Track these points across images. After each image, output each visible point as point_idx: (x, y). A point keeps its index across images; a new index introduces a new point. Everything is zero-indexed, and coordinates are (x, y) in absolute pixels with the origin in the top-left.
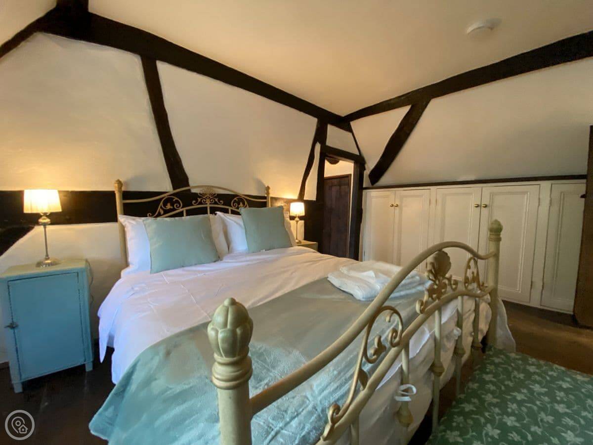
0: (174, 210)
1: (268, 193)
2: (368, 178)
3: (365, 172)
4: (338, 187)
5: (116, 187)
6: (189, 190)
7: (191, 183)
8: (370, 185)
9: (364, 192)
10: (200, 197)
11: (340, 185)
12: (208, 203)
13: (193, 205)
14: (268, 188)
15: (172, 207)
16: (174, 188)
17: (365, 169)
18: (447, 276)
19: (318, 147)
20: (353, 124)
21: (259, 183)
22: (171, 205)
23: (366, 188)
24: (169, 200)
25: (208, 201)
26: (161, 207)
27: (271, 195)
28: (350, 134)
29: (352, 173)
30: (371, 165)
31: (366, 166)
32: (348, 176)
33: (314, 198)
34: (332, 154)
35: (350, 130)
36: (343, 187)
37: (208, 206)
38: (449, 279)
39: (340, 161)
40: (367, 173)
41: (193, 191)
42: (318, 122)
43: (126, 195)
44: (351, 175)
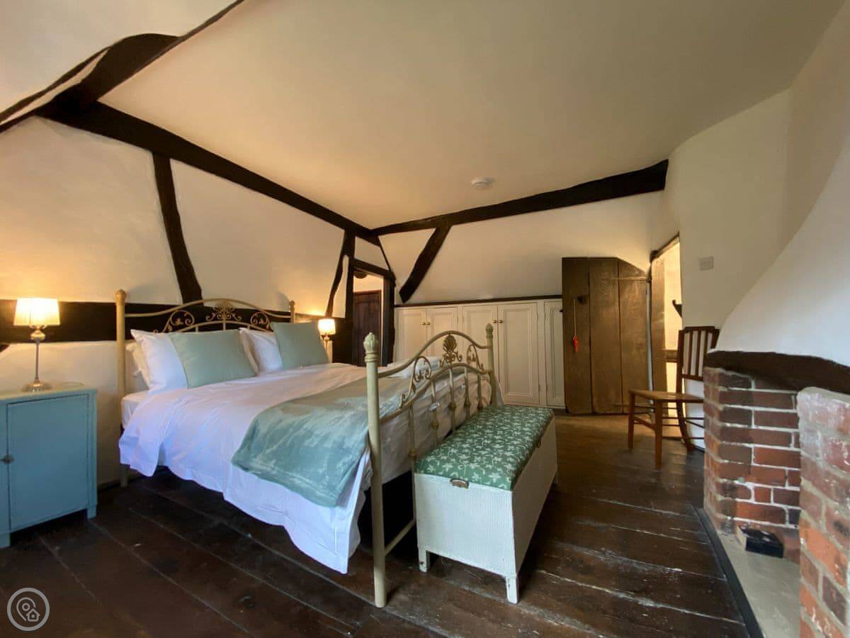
0: (185, 326)
1: (292, 309)
2: (399, 296)
3: (395, 289)
4: (367, 305)
5: (117, 299)
6: (202, 304)
7: (204, 295)
8: (401, 303)
9: (396, 310)
10: (215, 312)
11: (369, 302)
12: (224, 319)
13: (206, 321)
14: (292, 303)
15: (182, 323)
16: (185, 301)
17: (395, 285)
18: (455, 350)
19: (346, 260)
20: (382, 238)
21: (282, 297)
22: (181, 321)
23: (398, 306)
24: (180, 315)
25: (224, 317)
26: (170, 323)
27: (296, 311)
28: (379, 248)
29: (382, 290)
30: (401, 281)
31: (396, 282)
32: (378, 292)
33: (343, 316)
34: (359, 268)
35: (378, 243)
36: (372, 304)
37: (224, 322)
38: (457, 353)
39: (368, 276)
40: (397, 289)
41: (206, 304)
42: (345, 234)
43: (129, 308)
44: (380, 291)
